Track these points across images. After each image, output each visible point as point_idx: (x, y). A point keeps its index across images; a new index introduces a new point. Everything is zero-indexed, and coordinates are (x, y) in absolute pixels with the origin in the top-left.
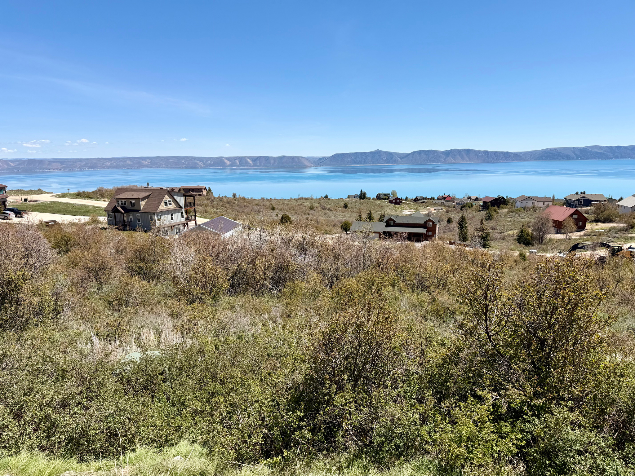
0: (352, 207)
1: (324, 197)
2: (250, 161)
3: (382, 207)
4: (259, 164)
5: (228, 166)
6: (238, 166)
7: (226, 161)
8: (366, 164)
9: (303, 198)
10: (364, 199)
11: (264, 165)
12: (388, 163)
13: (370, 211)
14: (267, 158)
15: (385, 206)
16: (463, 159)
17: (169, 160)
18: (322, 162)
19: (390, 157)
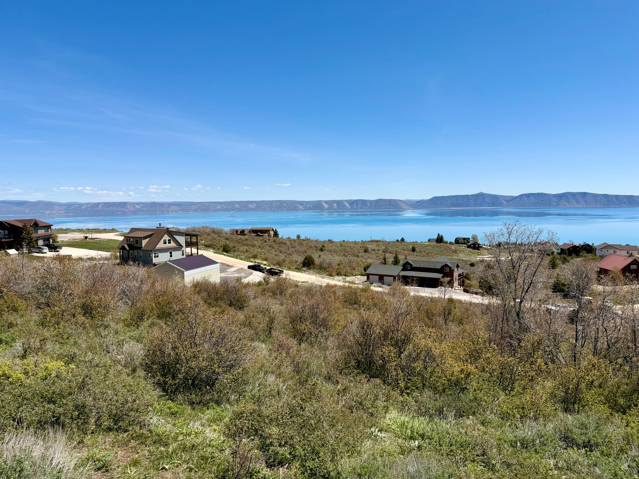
2: (347, 205)
4: (355, 207)
5: (326, 209)
6: (336, 209)
7: (324, 204)
8: (468, 207)
11: (361, 208)
12: (493, 205)
14: (364, 202)
15: (462, 251)
16: (578, 202)
17: (273, 203)
18: (420, 205)
19: (495, 200)
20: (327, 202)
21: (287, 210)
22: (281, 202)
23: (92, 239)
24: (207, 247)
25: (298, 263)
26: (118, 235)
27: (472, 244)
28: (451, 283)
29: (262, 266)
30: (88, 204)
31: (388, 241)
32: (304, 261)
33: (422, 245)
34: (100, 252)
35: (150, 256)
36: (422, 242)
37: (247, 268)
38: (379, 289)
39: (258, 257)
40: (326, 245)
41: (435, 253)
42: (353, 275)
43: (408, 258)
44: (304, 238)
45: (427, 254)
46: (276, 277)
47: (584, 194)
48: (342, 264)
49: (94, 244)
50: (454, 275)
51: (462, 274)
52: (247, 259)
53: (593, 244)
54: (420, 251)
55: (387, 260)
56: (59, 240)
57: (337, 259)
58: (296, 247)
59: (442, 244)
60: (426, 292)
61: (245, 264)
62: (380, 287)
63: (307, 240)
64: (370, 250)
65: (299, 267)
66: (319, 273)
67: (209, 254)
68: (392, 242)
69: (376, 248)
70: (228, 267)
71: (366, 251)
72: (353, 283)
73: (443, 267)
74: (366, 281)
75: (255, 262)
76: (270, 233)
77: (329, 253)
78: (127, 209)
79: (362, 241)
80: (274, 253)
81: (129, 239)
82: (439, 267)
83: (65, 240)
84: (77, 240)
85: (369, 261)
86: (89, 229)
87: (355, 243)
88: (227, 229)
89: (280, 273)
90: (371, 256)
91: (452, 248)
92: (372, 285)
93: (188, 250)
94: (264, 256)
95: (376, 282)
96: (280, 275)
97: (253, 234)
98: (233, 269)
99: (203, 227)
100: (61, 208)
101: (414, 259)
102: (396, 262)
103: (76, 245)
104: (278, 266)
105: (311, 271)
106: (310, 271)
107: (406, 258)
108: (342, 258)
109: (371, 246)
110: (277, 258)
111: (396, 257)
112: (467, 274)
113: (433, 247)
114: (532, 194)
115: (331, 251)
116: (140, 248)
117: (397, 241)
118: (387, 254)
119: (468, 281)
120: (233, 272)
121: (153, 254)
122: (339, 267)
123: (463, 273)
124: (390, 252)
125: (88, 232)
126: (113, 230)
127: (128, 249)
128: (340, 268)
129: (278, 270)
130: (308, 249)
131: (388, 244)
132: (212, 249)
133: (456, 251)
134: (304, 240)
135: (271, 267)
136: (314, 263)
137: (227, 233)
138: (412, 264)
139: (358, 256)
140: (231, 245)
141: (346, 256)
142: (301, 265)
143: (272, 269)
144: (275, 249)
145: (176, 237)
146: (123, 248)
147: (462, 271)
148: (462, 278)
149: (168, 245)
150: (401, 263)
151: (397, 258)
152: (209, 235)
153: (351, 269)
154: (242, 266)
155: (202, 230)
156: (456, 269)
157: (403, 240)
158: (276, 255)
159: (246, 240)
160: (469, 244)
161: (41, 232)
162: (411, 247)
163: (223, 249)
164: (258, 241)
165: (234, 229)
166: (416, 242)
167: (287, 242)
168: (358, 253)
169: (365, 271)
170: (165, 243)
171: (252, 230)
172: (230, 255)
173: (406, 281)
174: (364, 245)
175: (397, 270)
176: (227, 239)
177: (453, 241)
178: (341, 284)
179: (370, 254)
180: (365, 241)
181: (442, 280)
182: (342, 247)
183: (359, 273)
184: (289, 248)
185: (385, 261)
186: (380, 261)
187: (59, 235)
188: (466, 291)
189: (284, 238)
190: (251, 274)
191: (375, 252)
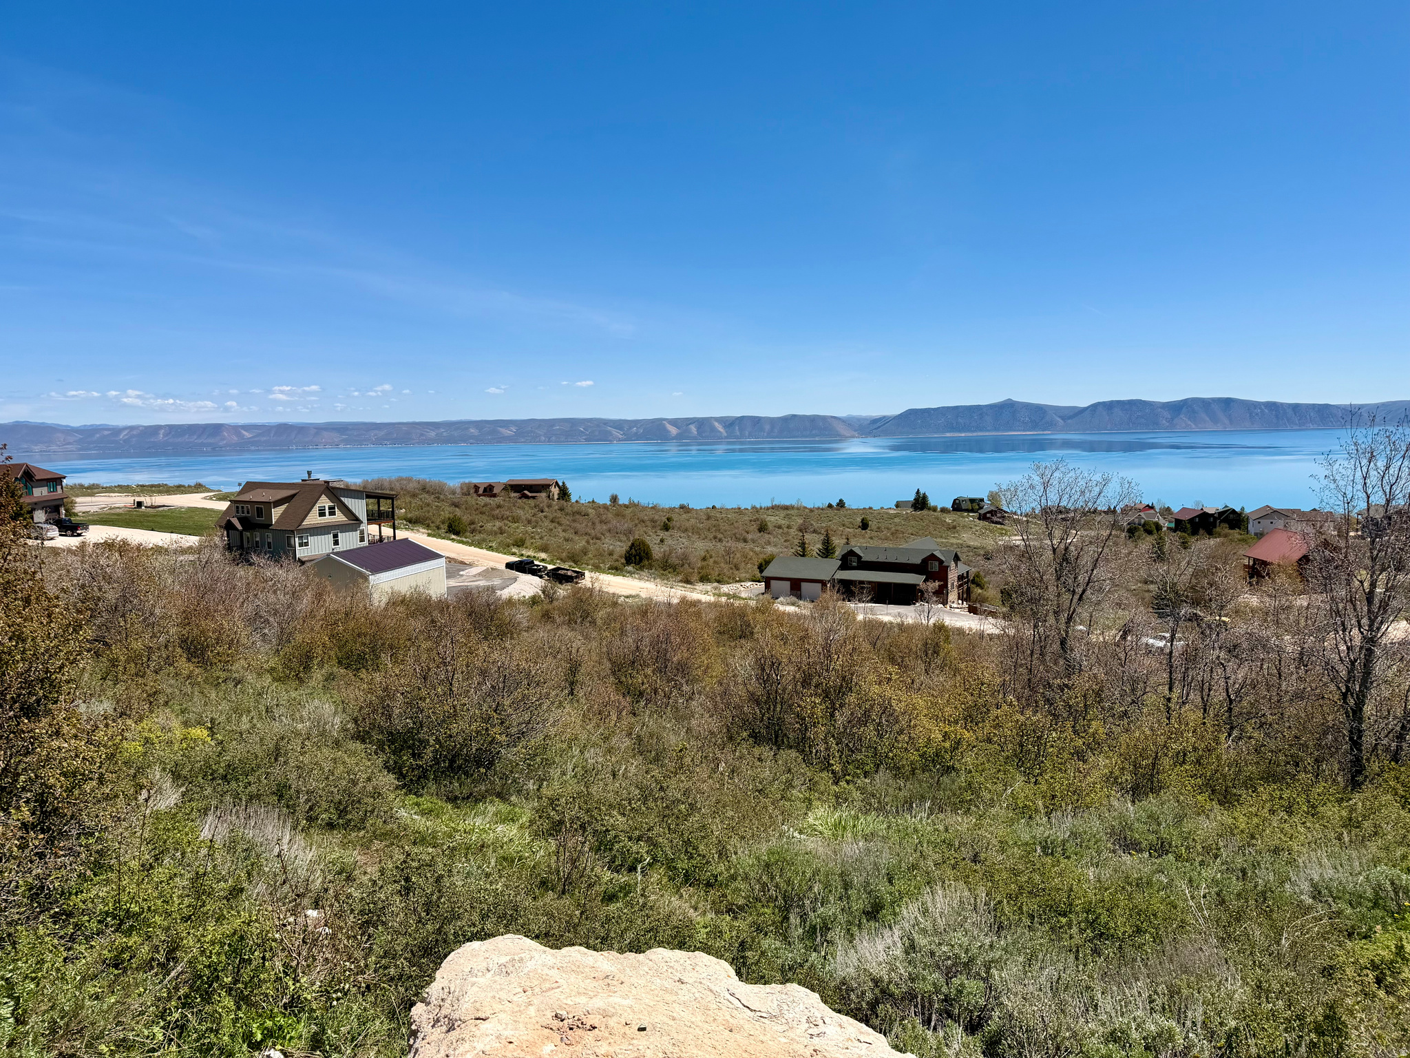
1: (835, 504)
2: (720, 428)
4: (738, 434)
5: (673, 438)
6: (695, 438)
7: (669, 427)
8: (981, 431)
11: (750, 436)
12: (1034, 428)
14: (756, 421)
15: (967, 526)
16: (1215, 420)
17: (553, 425)
18: (879, 427)
19: (1038, 415)
20: (674, 422)
21: (586, 440)
22: (573, 422)
23: (152, 507)
24: (413, 522)
25: (615, 557)
26: (211, 499)
27: (988, 512)
28: (943, 593)
29: (536, 562)
30: (132, 428)
31: (810, 506)
32: (628, 552)
33: (883, 515)
34: (175, 536)
35: (289, 545)
36: (882, 508)
37: (503, 567)
38: (791, 609)
39: (528, 543)
40: (675, 517)
41: (910, 531)
42: (736, 581)
43: (853, 542)
44: (627, 503)
45: (892, 534)
46: (568, 586)
47: (1227, 403)
48: (711, 557)
49: (159, 519)
50: (949, 577)
51: (965, 575)
52: (504, 549)
53: (1243, 509)
54: (879, 528)
55: (809, 548)
56: (78, 509)
57: (700, 546)
58: (609, 522)
59: (925, 512)
60: (888, 614)
61: (500, 560)
62: (793, 604)
63: (632, 505)
64: (770, 526)
65: (618, 564)
66: (663, 577)
67: (420, 537)
68: (819, 508)
69: (783, 522)
70: (462, 567)
71: (762, 528)
72: (735, 596)
73: (925, 561)
74: (763, 594)
75: (522, 555)
76: (550, 492)
77: (682, 535)
78: (223, 440)
79: (754, 508)
80: (562, 534)
81: (243, 507)
82: (918, 561)
83: (93, 509)
84: (118, 511)
85: (770, 549)
86: (143, 486)
87: (739, 511)
88: (454, 483)
89: (576, 577)
90: (772, 539)
91: (947, 520)
92: (776, 601)
93: (373, 529)
94: (539, 543)
95: (786, 595)
96: (577, 583)
97: (513, 495)
98: (474, 571)
99: (400, 480)
100: (71, 439)
101: (865, 545)
102: (827, 551)
103: (118, 520)
104: (572, 564)
105: (645, 573)
106: (642, 573)
107: (847, 544)
108: (709, 545)
109: (772, 519)
110: (568, 546)
111: (828, 540)
112: (977, 575)
113: (907, 519)
114: (1119, 402)
115: (686, 530)
116: (267, 526)
117: (830, 506)
118: (807, 536)
119: (980, 591)
120: (475, 576)
121: (297, 539)
122: (704, 563)
123: (968, 572)
124: (815, 531)
125: (142, 491)
126: (198, 488)
127: (240, 528)
128: (708, 565)
129: (573, 571)
130: (636, 525)
131: (809, 514)
132: (424, 528)
133: (954, 527)
134: (626, 506)
135: (558, 565)
136: (651, 555)
137: (454, 493)
138: (862, 555)
139: (745, 541)
140: (466, 518)
141: (720, 540)
142: (623, 561)
143: (559, 569)
144: (563, 527)
145: (346, 501)
146: (229, 526)
147: (968, 568)
148: (967, 583)
149: (328, 519)
150: (837, 553)
151: (828, 543)
152: (414, 496)
153: (732, 569)
154: (492, 564)
155: (398, 485)
156: (953, 564)
157: (841, 504)
158: (567, 540)
159: (499, 506)
160: (982, 512)
161: (40, 492)
162: (859, 520)
163: (449, 527)
164: (524, 509)
165: (470, 483)
166: (870, 508)
167: (590, 511)
168: (746, 534)
169: (761, 571)
170: (322, 514)
171: (510, 485)
172: (465, 540)
173: (848, 590)
174: (758, 516)
175: (829, 569)
176: (456, 505)
177: (949, 506)
178: (710, 598)
179: (770, 536)
180: (761, 508)
181: (922, 586)
182: (709, 522)
183: (748, 576)
184: (593, 524)
185: (804, 549)
186: (793, 551)
187: (78, 500)
188: (973, 610)
189: (581, 502)
190: (515, 579)
191: (781, 530)
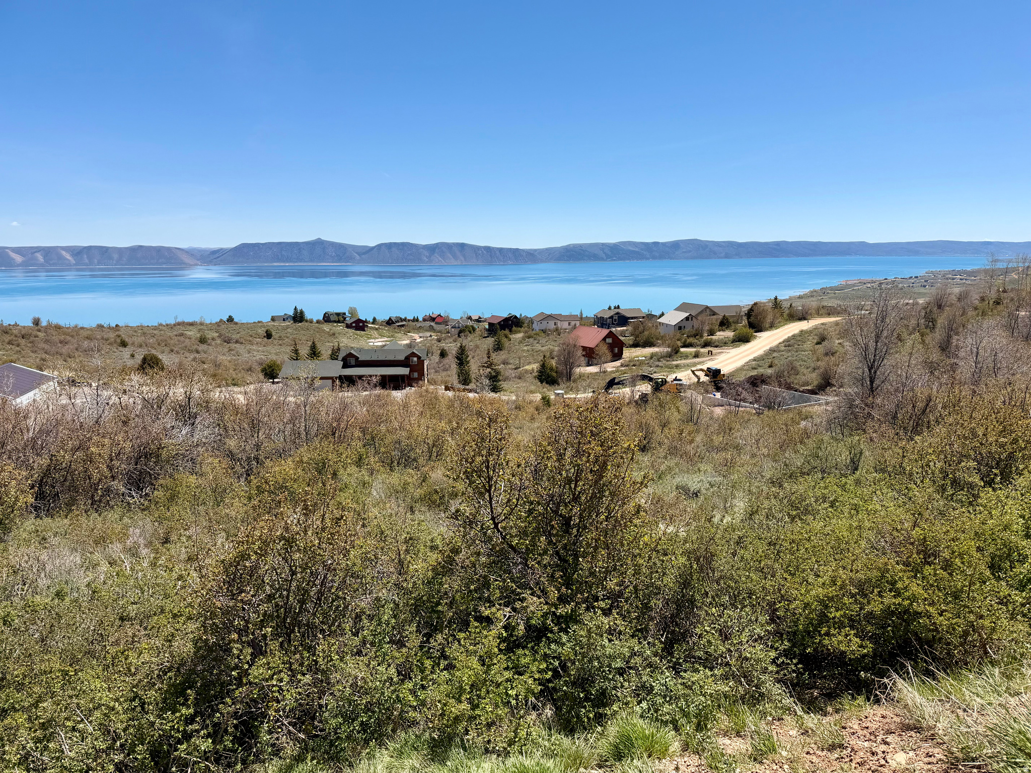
0: (280, 337)
1: (225, 319)
2: (68, 256)
3: (334, 334)
4: (87, 261)
5: (19, 265)
6: (42, 265)
7: (13, 255)
8: (301, 262)
9: (184, 323)
10: (301, 321)
11: (99, 263)
12: (340, 260)
13: (313, 343)
14: (104, 252)
15: (339, 333)
19: (342, 252)
27: (352, 323)
160: (347, 322)
